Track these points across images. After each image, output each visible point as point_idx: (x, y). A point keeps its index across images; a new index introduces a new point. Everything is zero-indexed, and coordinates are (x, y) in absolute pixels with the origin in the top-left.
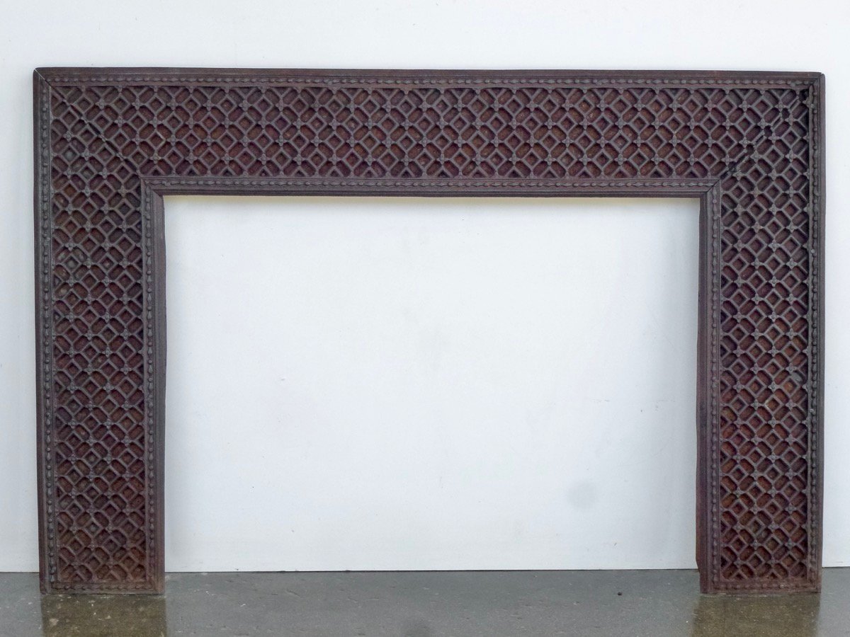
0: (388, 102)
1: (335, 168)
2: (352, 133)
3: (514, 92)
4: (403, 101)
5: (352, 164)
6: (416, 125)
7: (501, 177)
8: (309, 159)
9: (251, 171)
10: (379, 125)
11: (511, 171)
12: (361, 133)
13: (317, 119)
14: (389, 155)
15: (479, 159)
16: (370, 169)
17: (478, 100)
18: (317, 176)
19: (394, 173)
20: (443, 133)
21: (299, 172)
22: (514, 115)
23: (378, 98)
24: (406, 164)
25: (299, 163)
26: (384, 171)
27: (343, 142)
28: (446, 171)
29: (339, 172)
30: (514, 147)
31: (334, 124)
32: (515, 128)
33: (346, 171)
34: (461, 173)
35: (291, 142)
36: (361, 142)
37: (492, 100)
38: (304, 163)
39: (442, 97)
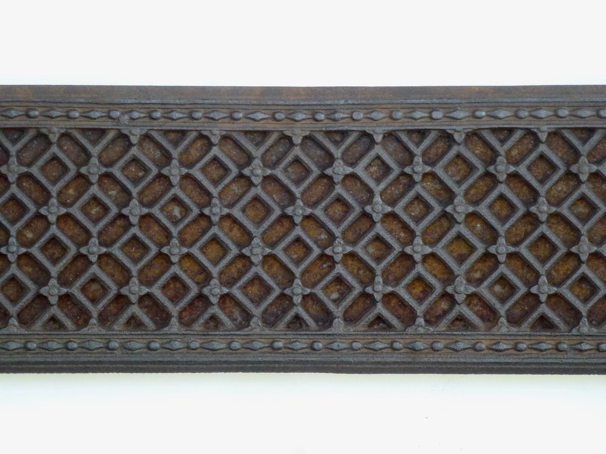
0: (257, 162)
1: (135, 309)
2: (174, 231)
3: (543, 137)
4: (289, 158)
5: (174, 299)
6: (319, 212)
7: (514, 330)
8: (75, 290)
10: (236, 212)
11: (535, 315)
12: (195, 229)
13: (95, 198)
14: (257, 278)
15: (462, 288)
16: (215, 310)
17: (459, 156)
18: (94, 326)
19: (270, 320)
20: (379, 229)
21: (53, 319)
22: (542, 190)
23: (234, 152)
24: (297, 300)
25: (53, 300)
26: (248, 316)
27: (154, 250)
28: (386, 314)
29: (146, 319)
30: (543, 261)
31: (135, 211)
32: (543, 218)
33: (162, 317)
34: (421, 321)
35: (35, 251)
36: (195, 251)
37: (491, 157)
38: (66, 299)
39: (378, 150)
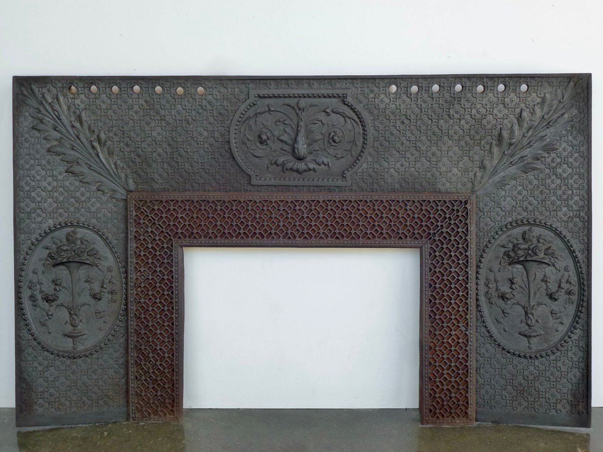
0: (281, 206)
1: (258, 235)
2: (265, 220)
3: (337, 202)
4: (288, 206)
5: (265, 233)
6: (293, 216)
7: (331, 239)
8: (246, 231)
9: (221, 237)
10: (277, 216)
11: (336, 236)
12: (269, 220)
13: (250, 214)
14: (281, 229)
15: (321, 231)
16: (273, 235)
17: (321, 205)
18: (250, 238)
19: (284, 237)
20: (305, 220)
21: (242, 237)
22: (337, 212)
23: (277, 204)
24: (289, 233)
25: (242, 233)
26: (280, 237)
27: (261, 224)
28: (307, 236)
29: (260, 237)
30: (337, 226)
31: (258, 216)
32: (337, 217)
33: (263, 237)
34: (313, 238)
35: (238, 224)
36: (269, 224)
37: (327, 205)
38: (244, 233)
39: (305, 204)
